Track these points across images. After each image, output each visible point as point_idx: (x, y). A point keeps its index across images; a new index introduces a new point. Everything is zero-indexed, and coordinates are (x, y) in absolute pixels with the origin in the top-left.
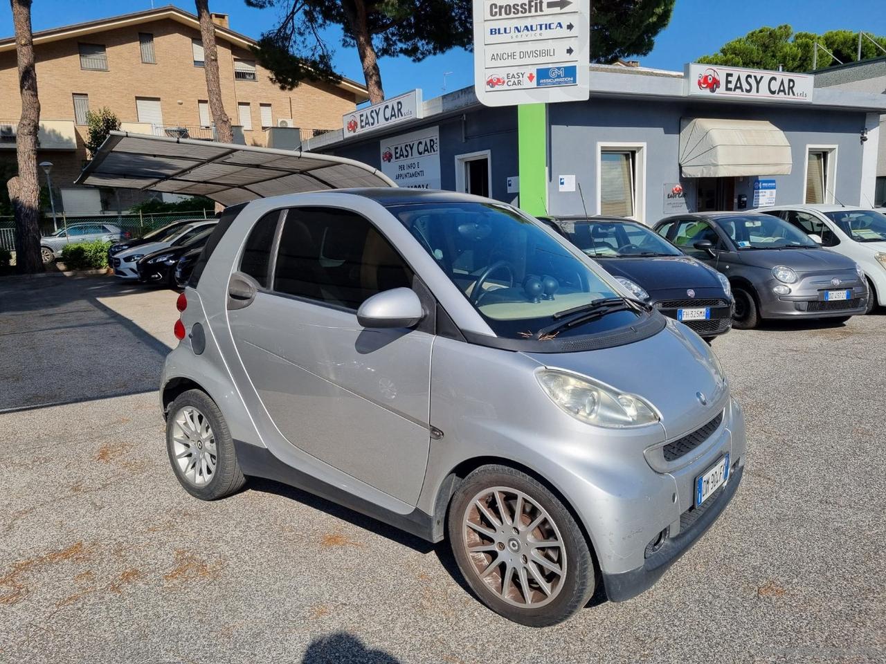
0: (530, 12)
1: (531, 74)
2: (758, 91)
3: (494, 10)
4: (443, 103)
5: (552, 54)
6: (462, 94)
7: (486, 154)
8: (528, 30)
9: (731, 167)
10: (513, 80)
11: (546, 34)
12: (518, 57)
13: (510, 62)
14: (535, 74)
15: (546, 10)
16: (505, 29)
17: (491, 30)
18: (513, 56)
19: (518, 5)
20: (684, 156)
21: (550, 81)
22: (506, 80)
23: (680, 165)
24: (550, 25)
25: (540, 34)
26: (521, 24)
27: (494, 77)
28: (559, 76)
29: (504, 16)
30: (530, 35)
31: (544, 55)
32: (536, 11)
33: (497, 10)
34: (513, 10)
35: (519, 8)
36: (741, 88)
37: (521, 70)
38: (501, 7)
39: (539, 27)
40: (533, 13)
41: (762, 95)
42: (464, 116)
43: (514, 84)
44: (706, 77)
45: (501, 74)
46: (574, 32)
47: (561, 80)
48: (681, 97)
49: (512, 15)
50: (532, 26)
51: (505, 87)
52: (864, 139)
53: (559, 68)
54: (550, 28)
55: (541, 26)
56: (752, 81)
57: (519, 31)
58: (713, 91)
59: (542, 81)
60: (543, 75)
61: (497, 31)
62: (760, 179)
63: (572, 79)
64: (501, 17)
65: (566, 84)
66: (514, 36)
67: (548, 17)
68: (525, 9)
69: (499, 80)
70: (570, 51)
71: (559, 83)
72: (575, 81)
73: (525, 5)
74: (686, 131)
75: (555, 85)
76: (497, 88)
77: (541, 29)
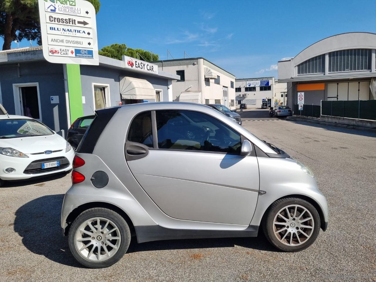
0: (70, 23)
1: (72, 51)
2: (144, 69)
3: (51, 19)
4: (8, 57)
5: (81, 43)
6: (22, 54)
7: (36, 84)
8: (69, 31)
9: (140, 96)
10: (63, 52)
11: (78, 34)
12: (65, 42)
13: (61, 44)
14: (74, 51)
15: (77, 24)
16: (58, 29)
17: (50, 28)
18: (62, 41)
19: (63, 19)
20: (122, 91)
21: (81, 55)
22: (60, 52)
23: (121, 94)
24: (79, 31)
25: (75, 34)
26: (66, 28)
27: (54, 50)
28: (85, 54)
29: (56, 22)
30: (71, 34)
31: (78, 43)
32: (73, 24)
33: (53, 19)
34: (61, 21)
35: (64, 20)
36: (139, 67)
37: (68, 48)
38: (55, 18)
39: (74, 31)
40: (71, 24)
41: (145, 70)
42: (19, 64)
43: (64, 54)
44: (130, 61)
45: (57, 48)
46: (90, 36)
47: (86, 55)
48: (121, 68)
49: (61, 23)
50: (71, 30)
51: (59, 55)
52: (168, 88)
53: (85, 50)
54: (80, 32)
55: (75, 30)
56: (142, 65)
57: (65, 31)
58: (132, 67)
59: (77, 55)
60: (78, 52)
61: (54, 29)
62: (144, 100)
63: (91, 56)
64: (55, 23)
65: (89, 57)
66: (63, 33)
67: (79, 28)
68: (67, 22)
69: (56, 51)
70: (89, 44)
71: (86, 56)
72: (92, 57)
73: (67, 20)
74: (122, 81)
75: (83, 57)
76: (55, 54)
77: (75, 32)
